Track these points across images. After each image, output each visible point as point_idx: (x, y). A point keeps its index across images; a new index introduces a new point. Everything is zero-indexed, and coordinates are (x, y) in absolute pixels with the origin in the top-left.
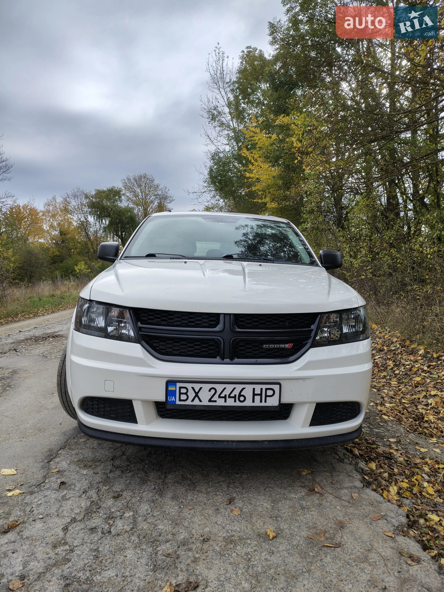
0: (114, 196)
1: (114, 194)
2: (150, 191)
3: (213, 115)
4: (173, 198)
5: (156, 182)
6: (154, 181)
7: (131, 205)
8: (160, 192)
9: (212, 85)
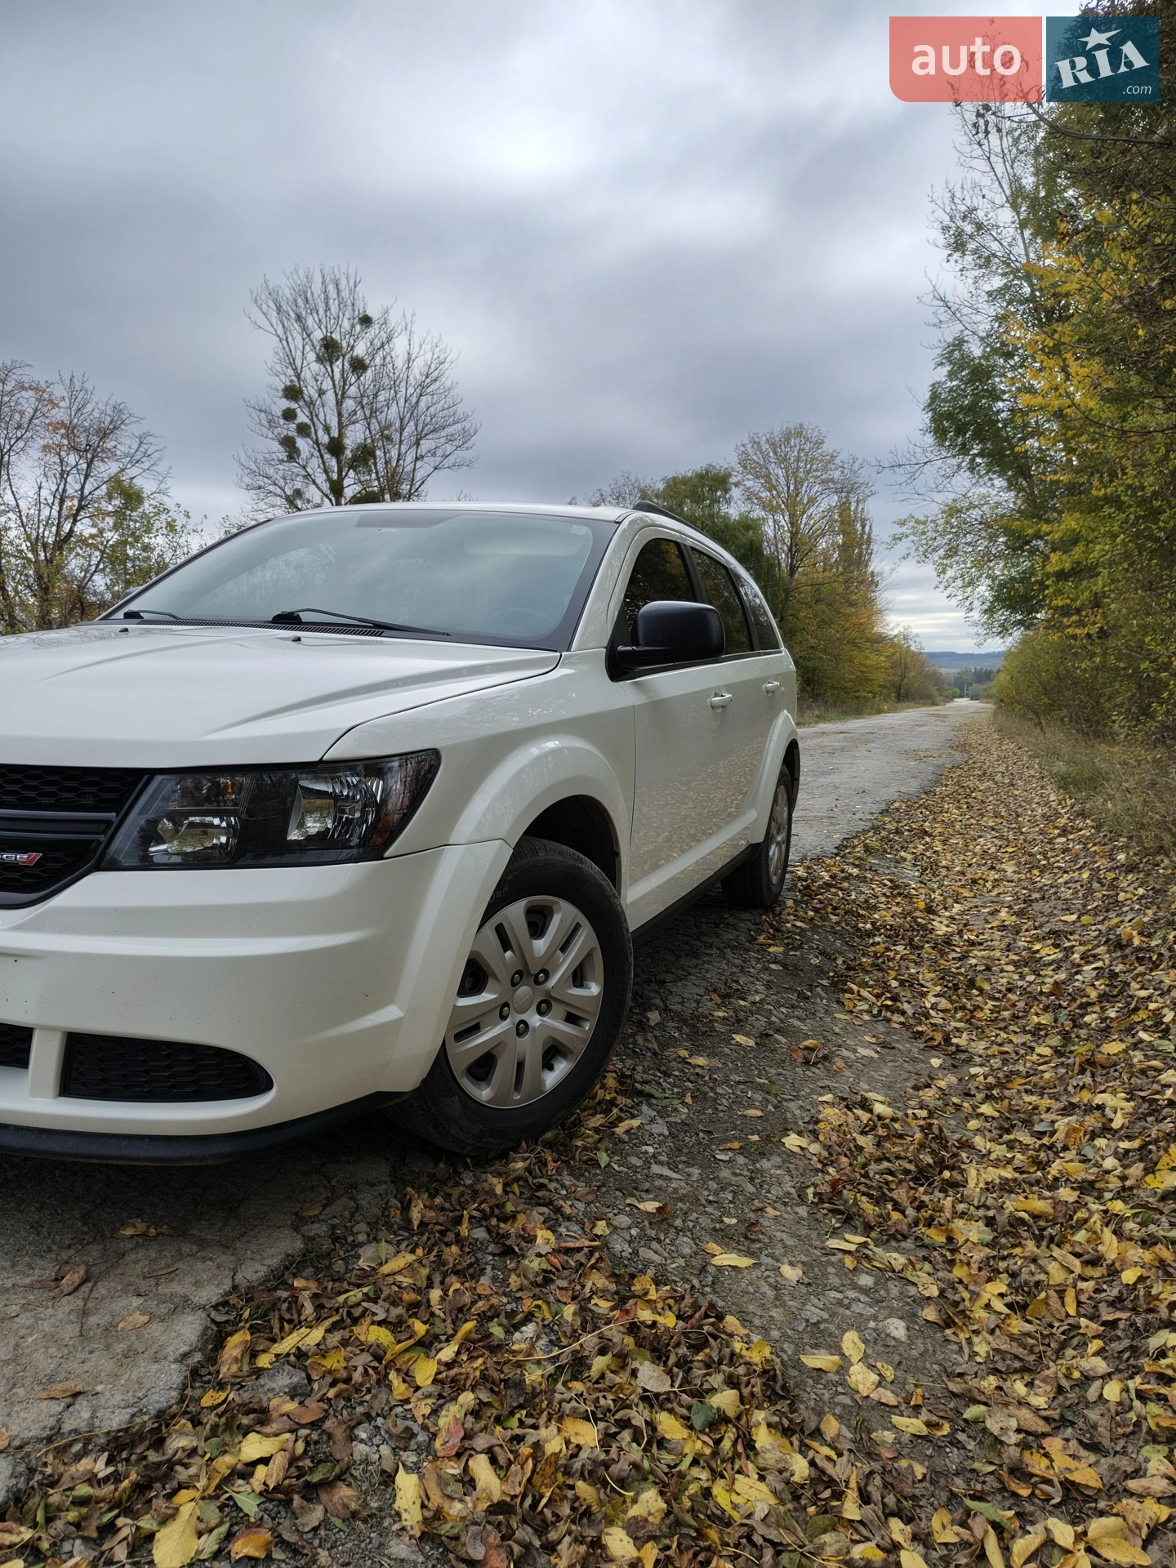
0: (713, 490)
1: (712, 483)
2: (809, 472)
3: (960, 233)
4: (873, 489)
5: (827, 447)
6: (822, 442)
7: (758, 513)
8: (837, 474)
9: (967, 149)
